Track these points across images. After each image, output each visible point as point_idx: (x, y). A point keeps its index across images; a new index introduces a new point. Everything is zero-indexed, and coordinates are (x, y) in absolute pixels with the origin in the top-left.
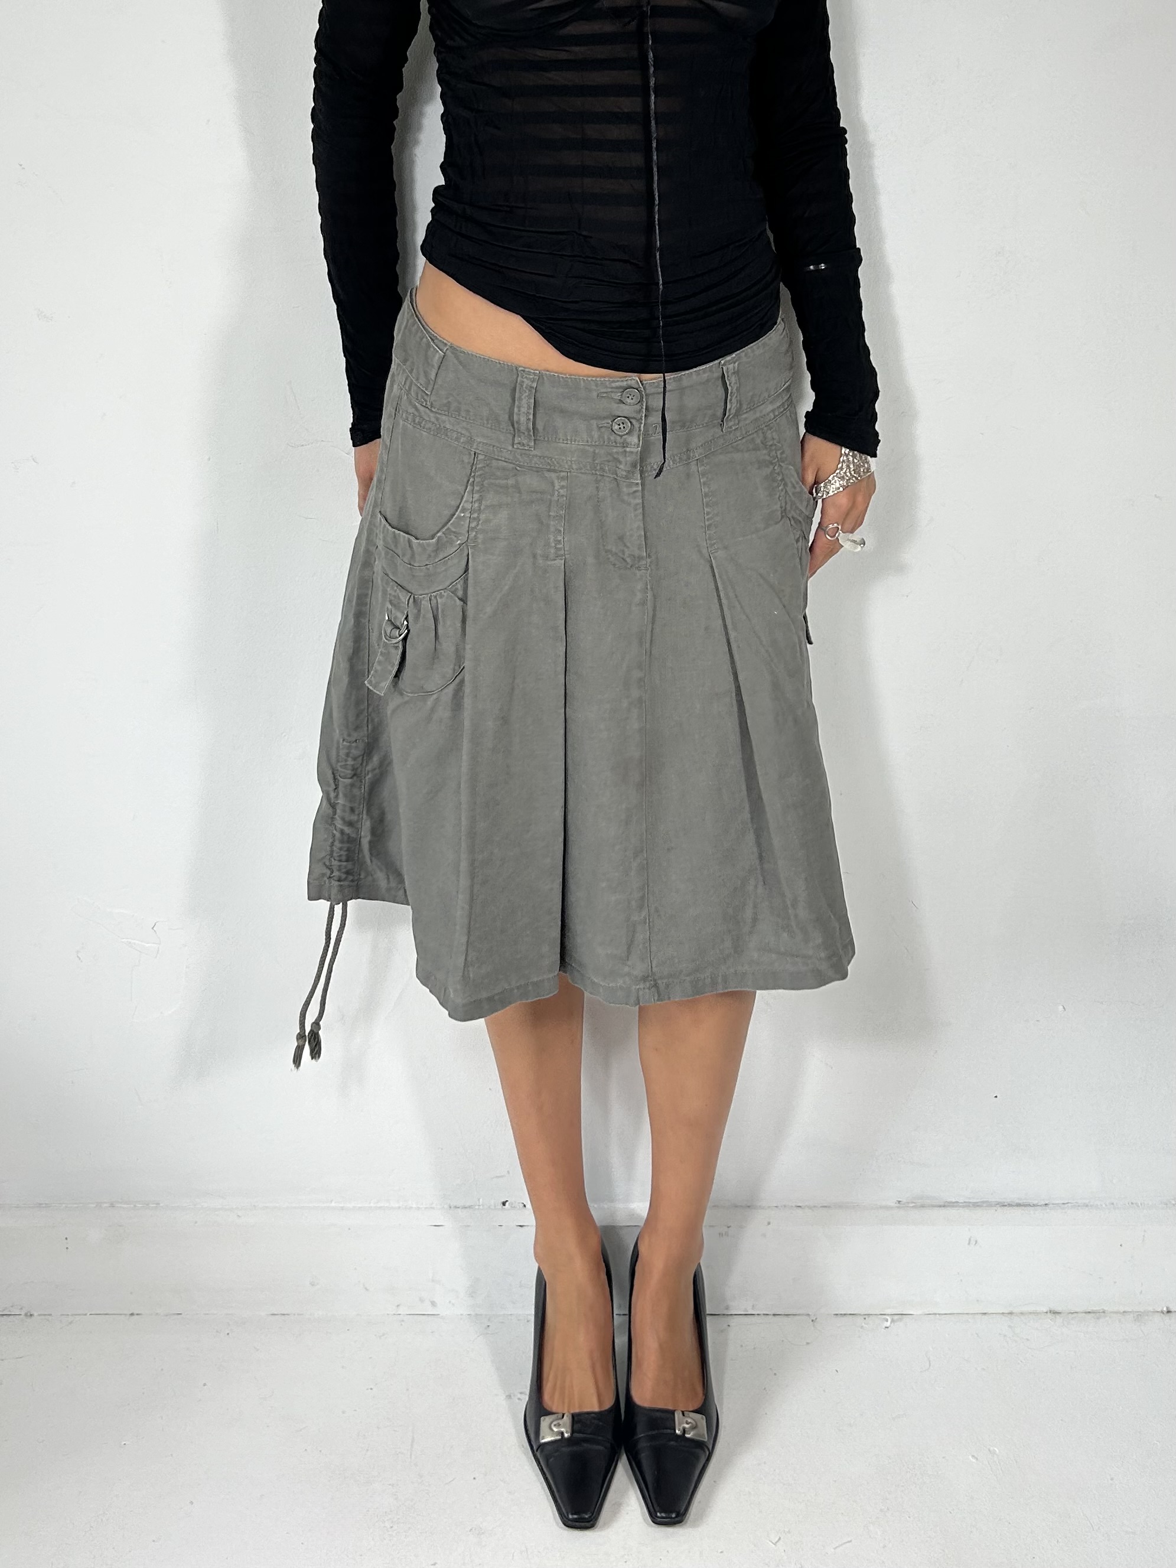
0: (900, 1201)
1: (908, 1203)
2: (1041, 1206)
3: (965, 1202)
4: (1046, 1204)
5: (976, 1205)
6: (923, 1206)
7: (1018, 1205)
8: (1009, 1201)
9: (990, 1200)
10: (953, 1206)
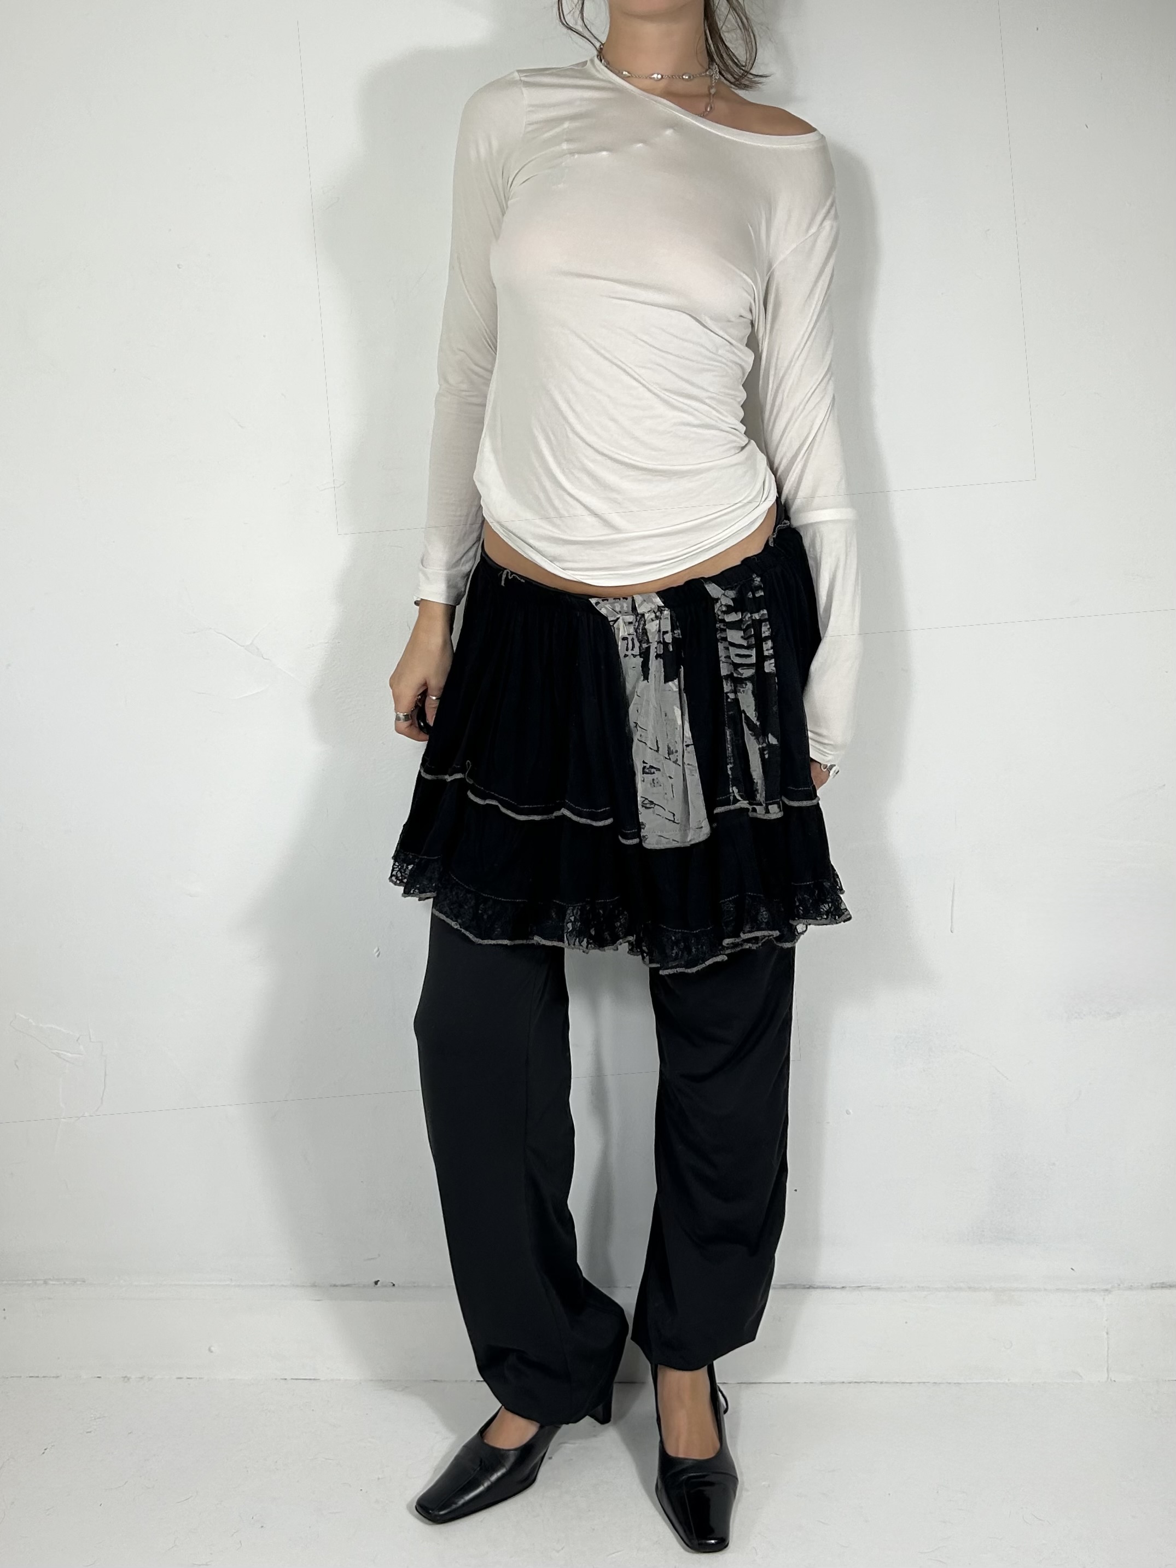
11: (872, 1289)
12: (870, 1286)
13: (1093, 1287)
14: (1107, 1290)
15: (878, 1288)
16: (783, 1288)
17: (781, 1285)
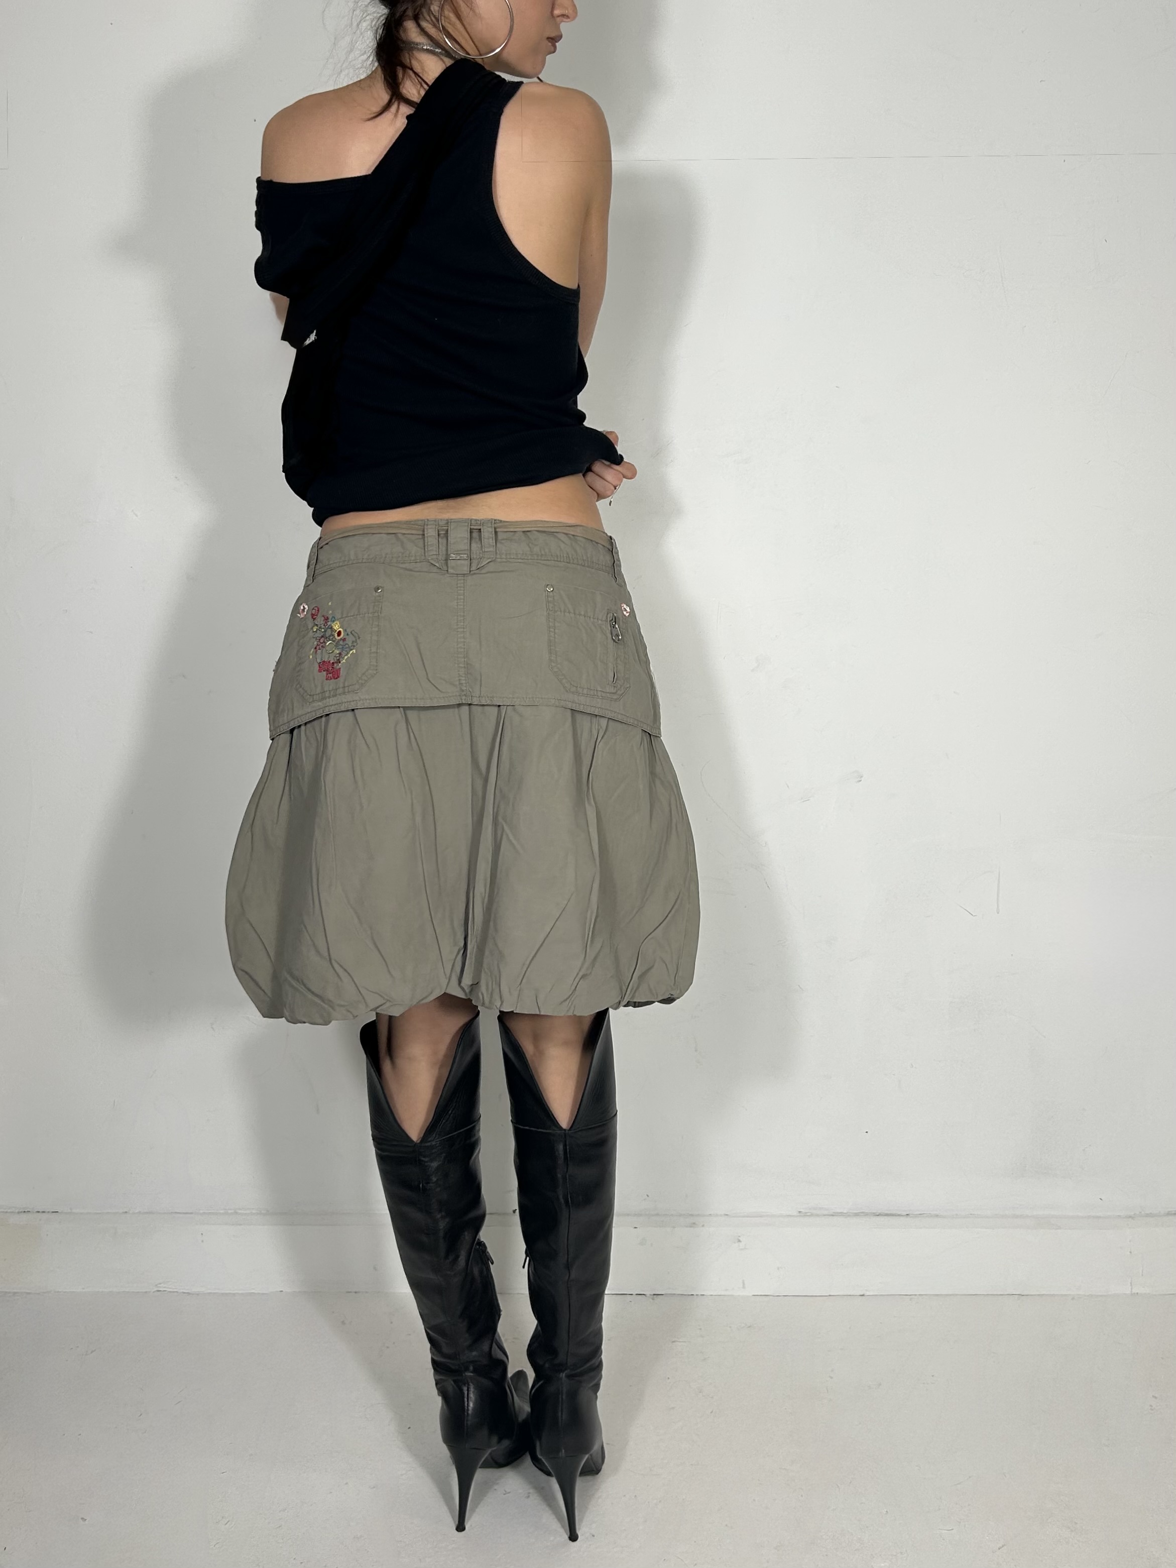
11: (931, 1216)
12: (930, 1214)
13: (1118, 1214)
14: (1130, 1217)
15: (937, 1216)
16: (858, 1215)
17: (855, 1213)
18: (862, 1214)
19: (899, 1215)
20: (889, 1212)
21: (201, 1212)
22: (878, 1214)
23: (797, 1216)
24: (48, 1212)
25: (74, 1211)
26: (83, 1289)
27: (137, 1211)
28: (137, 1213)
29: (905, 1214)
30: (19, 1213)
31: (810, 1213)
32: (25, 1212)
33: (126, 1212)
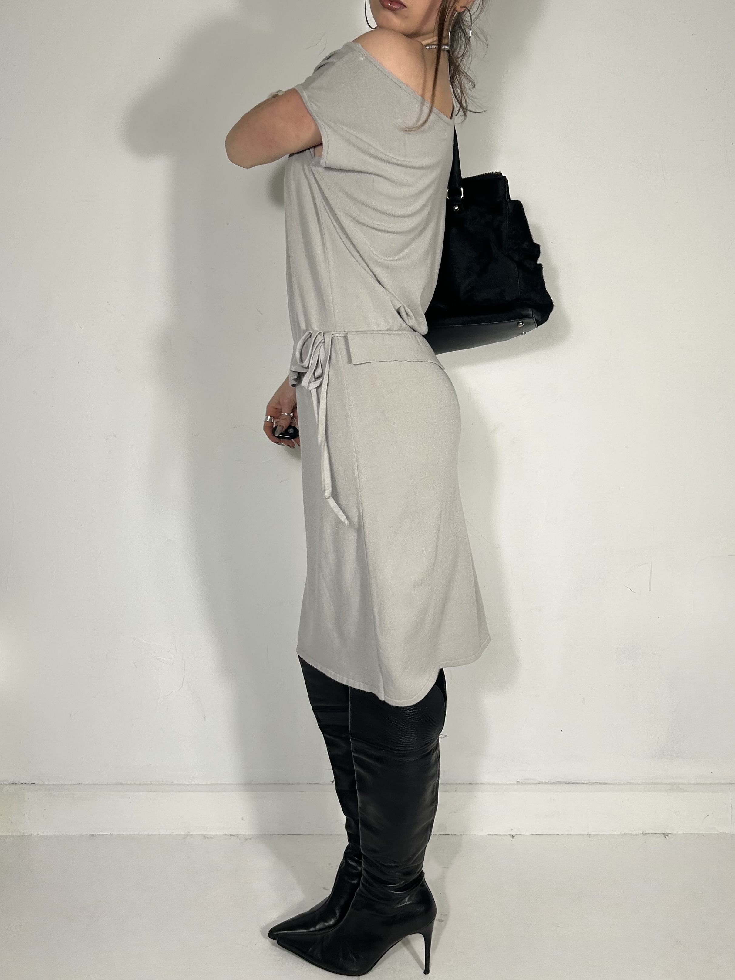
0: (518, 781)
1: (522, 782)
2: (584, 784)
3: (548, 782)
4: (587, 783)
5: (554, 783)
6: (529, 784)
7: (574, 783)
8: (569, 781)
9: (560, 781)
10: (544, 784)
11: (603, 784)
12: (602, 782)
13: (723, 782)
14: (731, 784)
15: (606, 784)
16: (555, 783)
17: (554, 782)
18: (558, 783)
19: (581, 783)
20: (575, 782)
21: (129, 783)
22: (568, 783)
23: (517, 784)
24: (29, 784)
25: (45, 783)
26: (53, 833)
27: (87, 783)
28: (87, 784)
29: (586, 782)
30: (9, 784)
31: (524, 782)
32: (13, 784)
33: (80, 784)
